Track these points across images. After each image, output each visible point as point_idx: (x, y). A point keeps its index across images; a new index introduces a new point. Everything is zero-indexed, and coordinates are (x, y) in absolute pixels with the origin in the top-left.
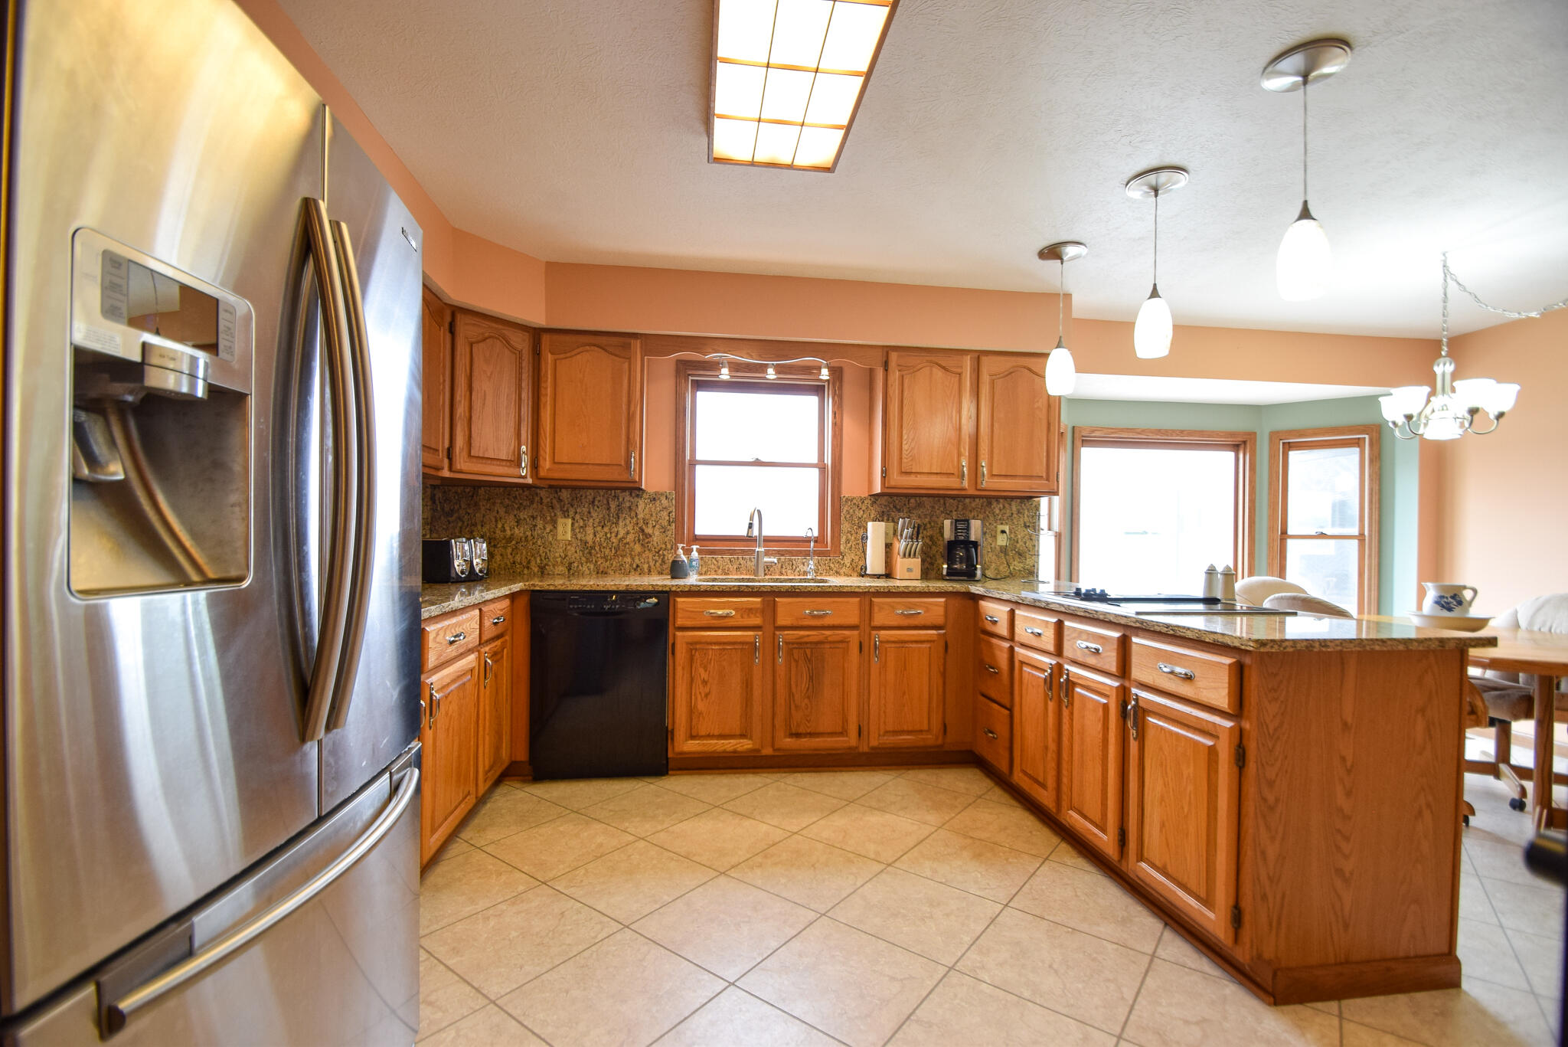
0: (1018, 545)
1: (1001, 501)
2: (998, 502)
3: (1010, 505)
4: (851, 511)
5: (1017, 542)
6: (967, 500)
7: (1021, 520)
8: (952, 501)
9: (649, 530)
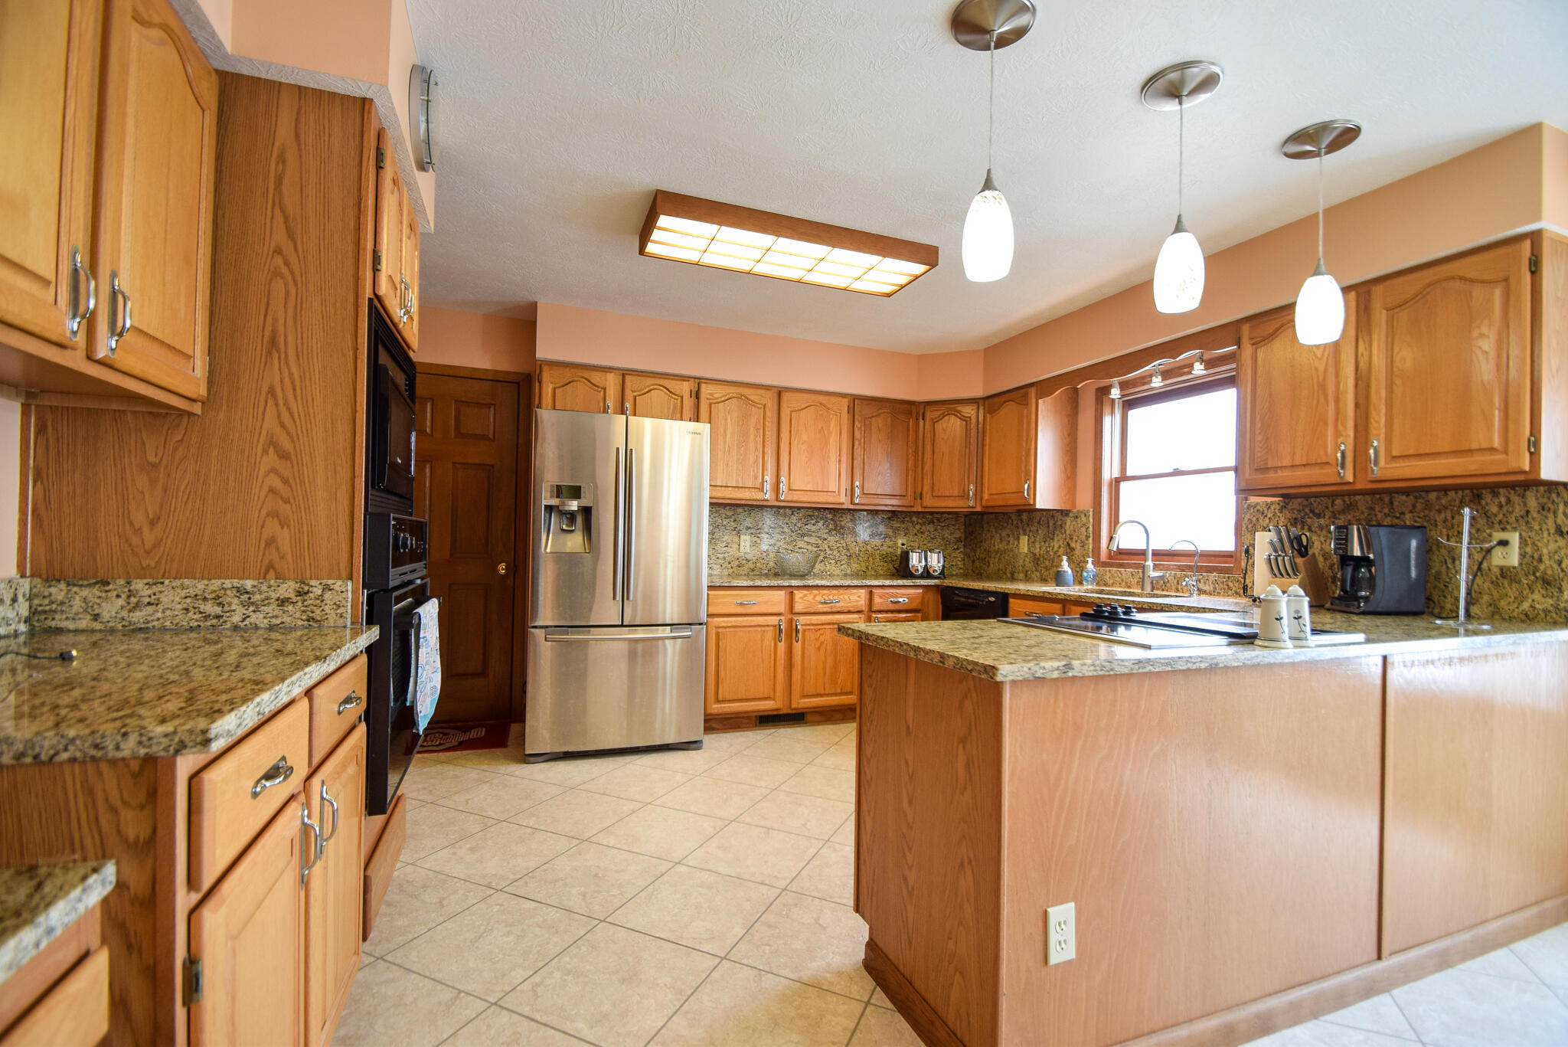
0: (1542, 567)
1: (1502, 491)
2: (1495, 494)
3: (1523, 497)
4: (1254, 519)
5: (1540, 560)
6: (1433, 495)
7: (1550, 522)
8: (1404, 498)
9: (1073, 545)
